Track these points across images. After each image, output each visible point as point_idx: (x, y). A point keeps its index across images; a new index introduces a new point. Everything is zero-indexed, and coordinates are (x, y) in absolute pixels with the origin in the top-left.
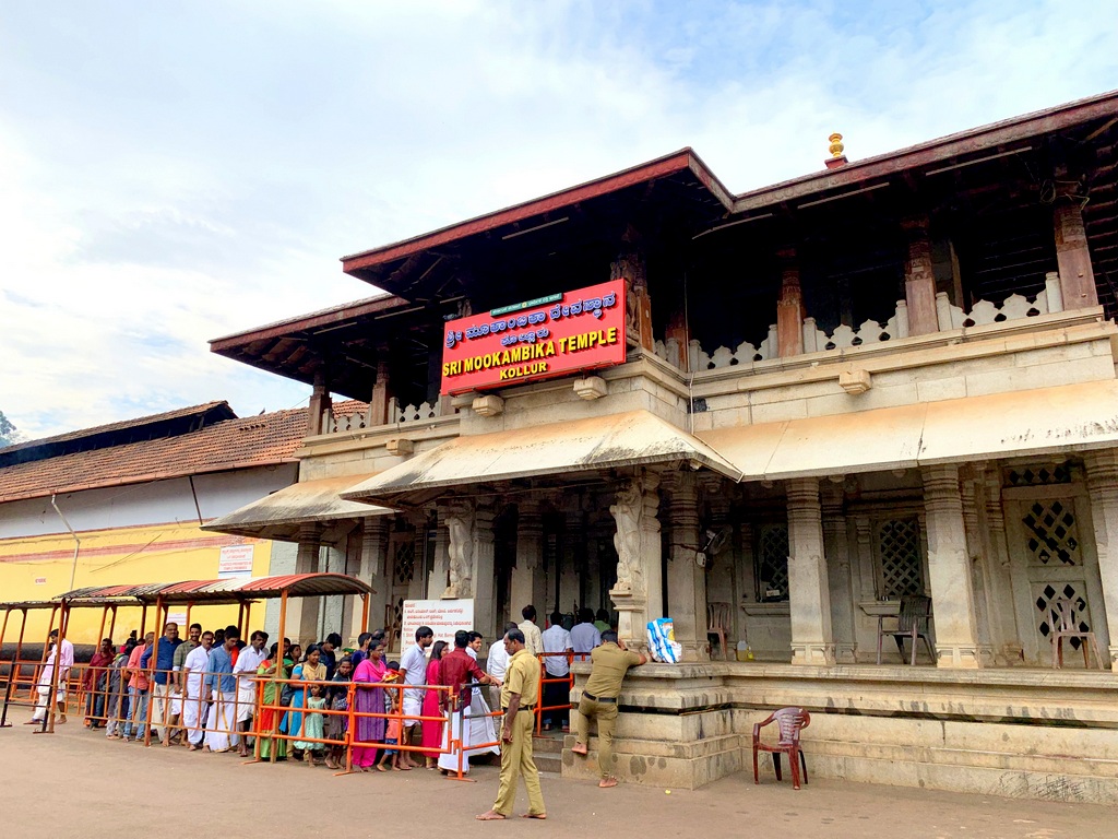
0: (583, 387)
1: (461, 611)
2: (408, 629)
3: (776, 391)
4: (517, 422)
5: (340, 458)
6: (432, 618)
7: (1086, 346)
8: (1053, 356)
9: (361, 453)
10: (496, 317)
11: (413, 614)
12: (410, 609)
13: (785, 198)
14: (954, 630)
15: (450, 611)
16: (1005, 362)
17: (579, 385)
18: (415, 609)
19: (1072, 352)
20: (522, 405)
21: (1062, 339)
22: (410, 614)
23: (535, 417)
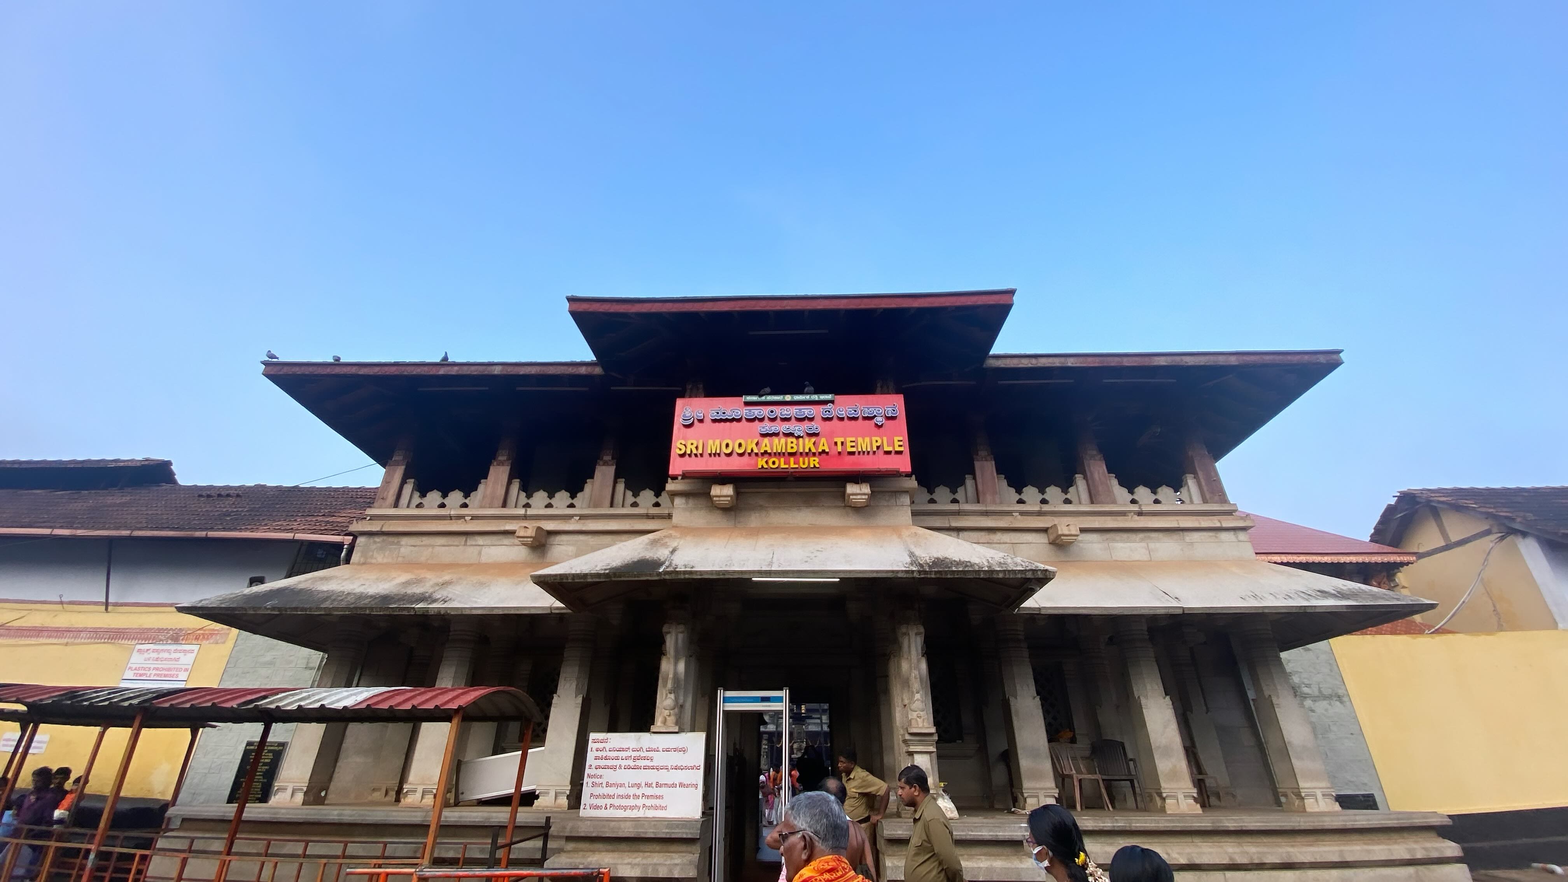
0: (858, 491)
1: (683, 750)
2: (595, 776)
3: (983, 533)
4: (754, 520)
5: (426, 540)
6: (635, 759)
7: (1232, 533)
8: (1211, 536)
9: (462, 539)
10: (747, 404)
11: (604, 754)
12: (600, 746)
13: (1030, 365)
14: (1174, 775)
15: (667, 750)
16: (1176, 536)
17: (851, 489)
18: (608, 746)
19: (1224, 536)
20: (761, 502)
21: (1218, 525)
22: (599, 754)
23: (778, 517)
